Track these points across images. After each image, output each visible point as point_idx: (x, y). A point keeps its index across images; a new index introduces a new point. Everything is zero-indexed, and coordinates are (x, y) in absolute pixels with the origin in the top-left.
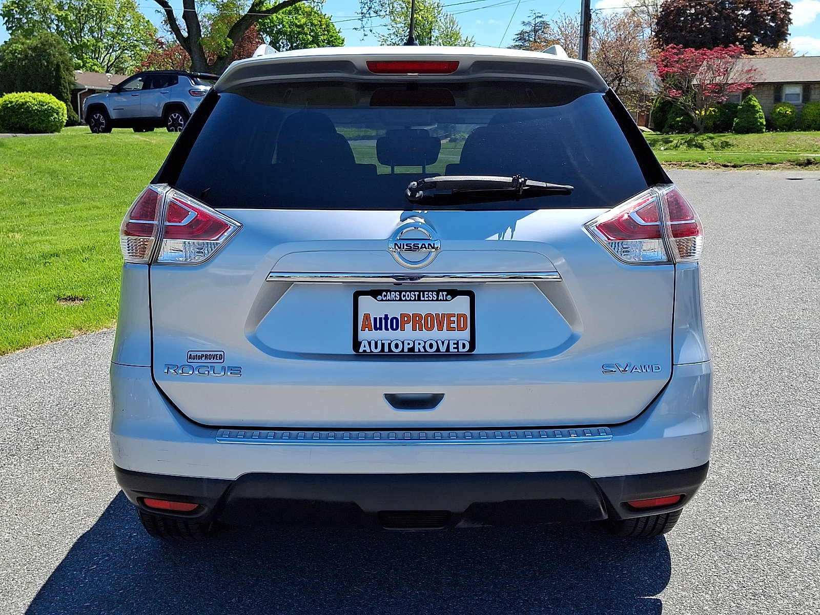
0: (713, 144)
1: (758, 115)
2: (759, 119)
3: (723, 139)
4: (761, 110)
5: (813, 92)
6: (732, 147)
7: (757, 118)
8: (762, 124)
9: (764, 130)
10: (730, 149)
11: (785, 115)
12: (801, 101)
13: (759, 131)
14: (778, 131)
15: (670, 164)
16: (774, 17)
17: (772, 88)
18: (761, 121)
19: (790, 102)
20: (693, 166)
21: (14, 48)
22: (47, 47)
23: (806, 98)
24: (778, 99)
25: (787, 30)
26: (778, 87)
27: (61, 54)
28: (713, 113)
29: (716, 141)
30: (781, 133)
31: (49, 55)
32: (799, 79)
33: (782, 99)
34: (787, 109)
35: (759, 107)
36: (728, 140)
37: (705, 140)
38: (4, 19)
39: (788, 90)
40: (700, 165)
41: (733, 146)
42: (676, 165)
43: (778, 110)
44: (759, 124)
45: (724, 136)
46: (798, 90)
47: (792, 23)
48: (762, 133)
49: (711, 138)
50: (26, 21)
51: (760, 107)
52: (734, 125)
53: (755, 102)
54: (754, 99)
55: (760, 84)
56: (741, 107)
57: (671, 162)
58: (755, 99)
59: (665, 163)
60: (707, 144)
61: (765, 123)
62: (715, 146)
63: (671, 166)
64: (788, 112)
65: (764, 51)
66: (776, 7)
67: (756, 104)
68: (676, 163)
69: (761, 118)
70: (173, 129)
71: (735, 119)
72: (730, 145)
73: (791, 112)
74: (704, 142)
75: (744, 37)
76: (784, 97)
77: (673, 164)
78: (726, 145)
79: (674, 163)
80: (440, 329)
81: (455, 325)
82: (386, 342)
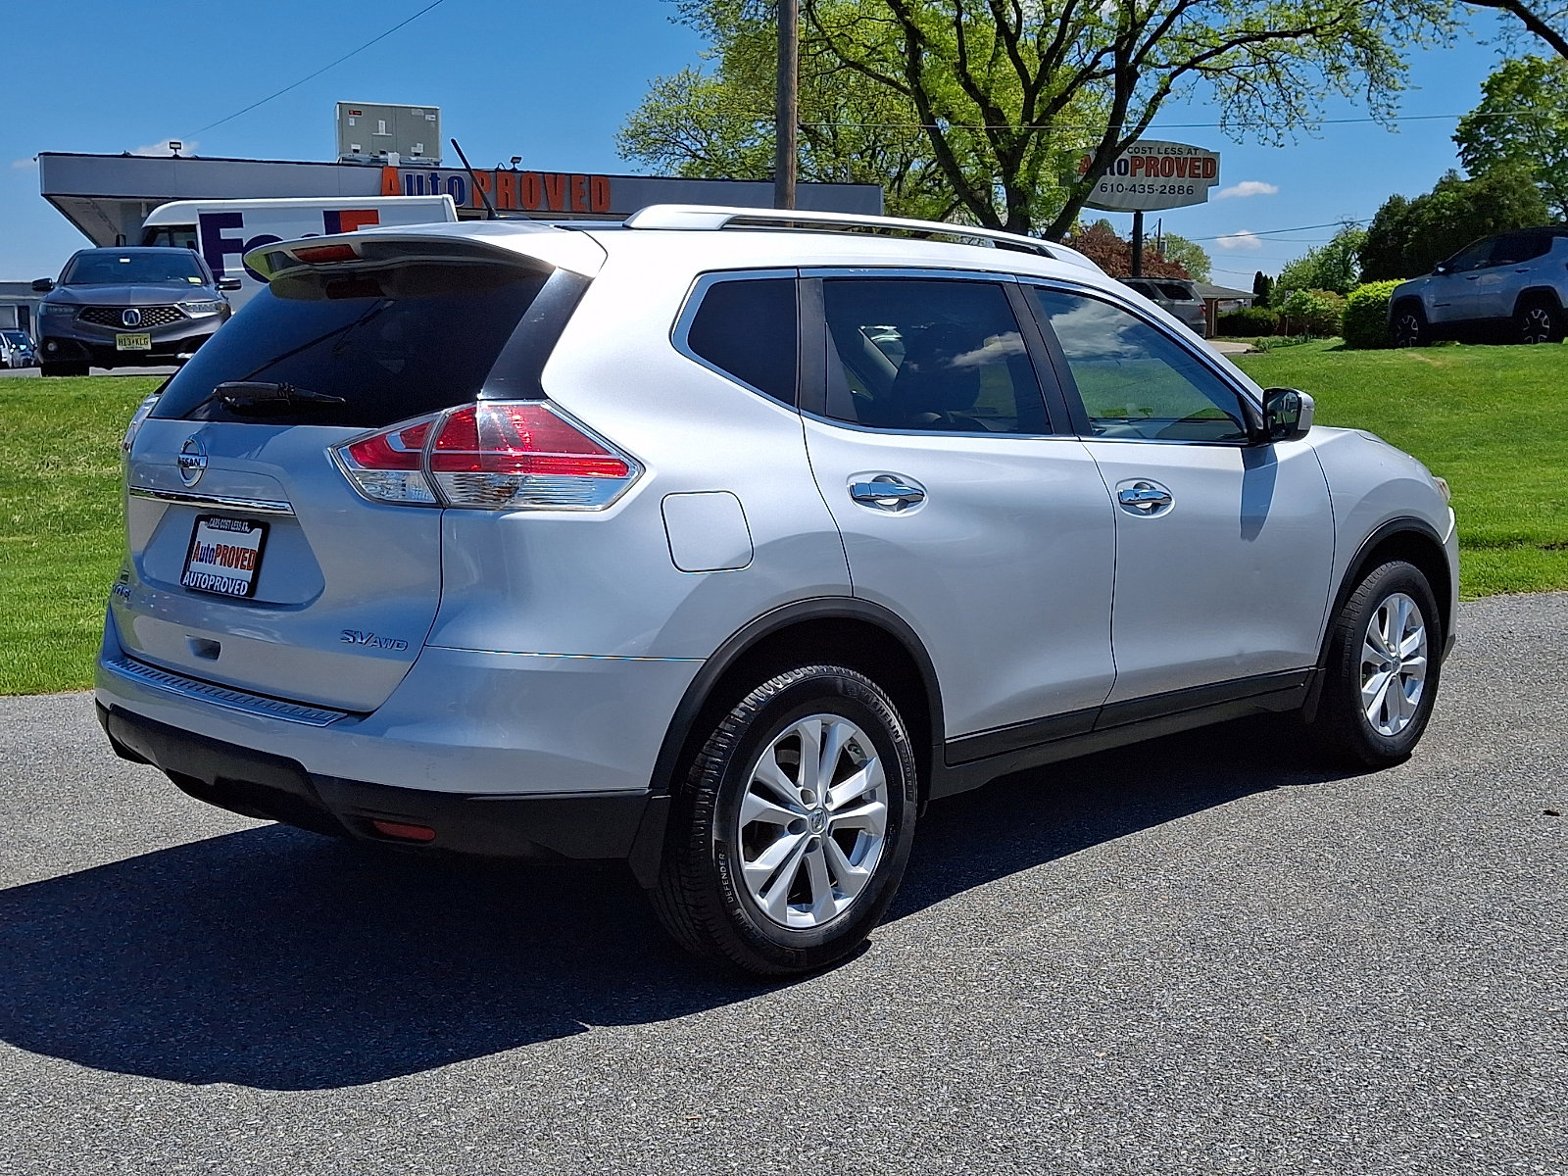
21: (1441, 199)
22: (1498, 193)
27: (1525, 204)
31: (1502, 207)
38: (1460, 145)
50: (1501, 145)
70: (1530, 339)
80: (236, 567)
81: (246, 563)
82: (200, 576)
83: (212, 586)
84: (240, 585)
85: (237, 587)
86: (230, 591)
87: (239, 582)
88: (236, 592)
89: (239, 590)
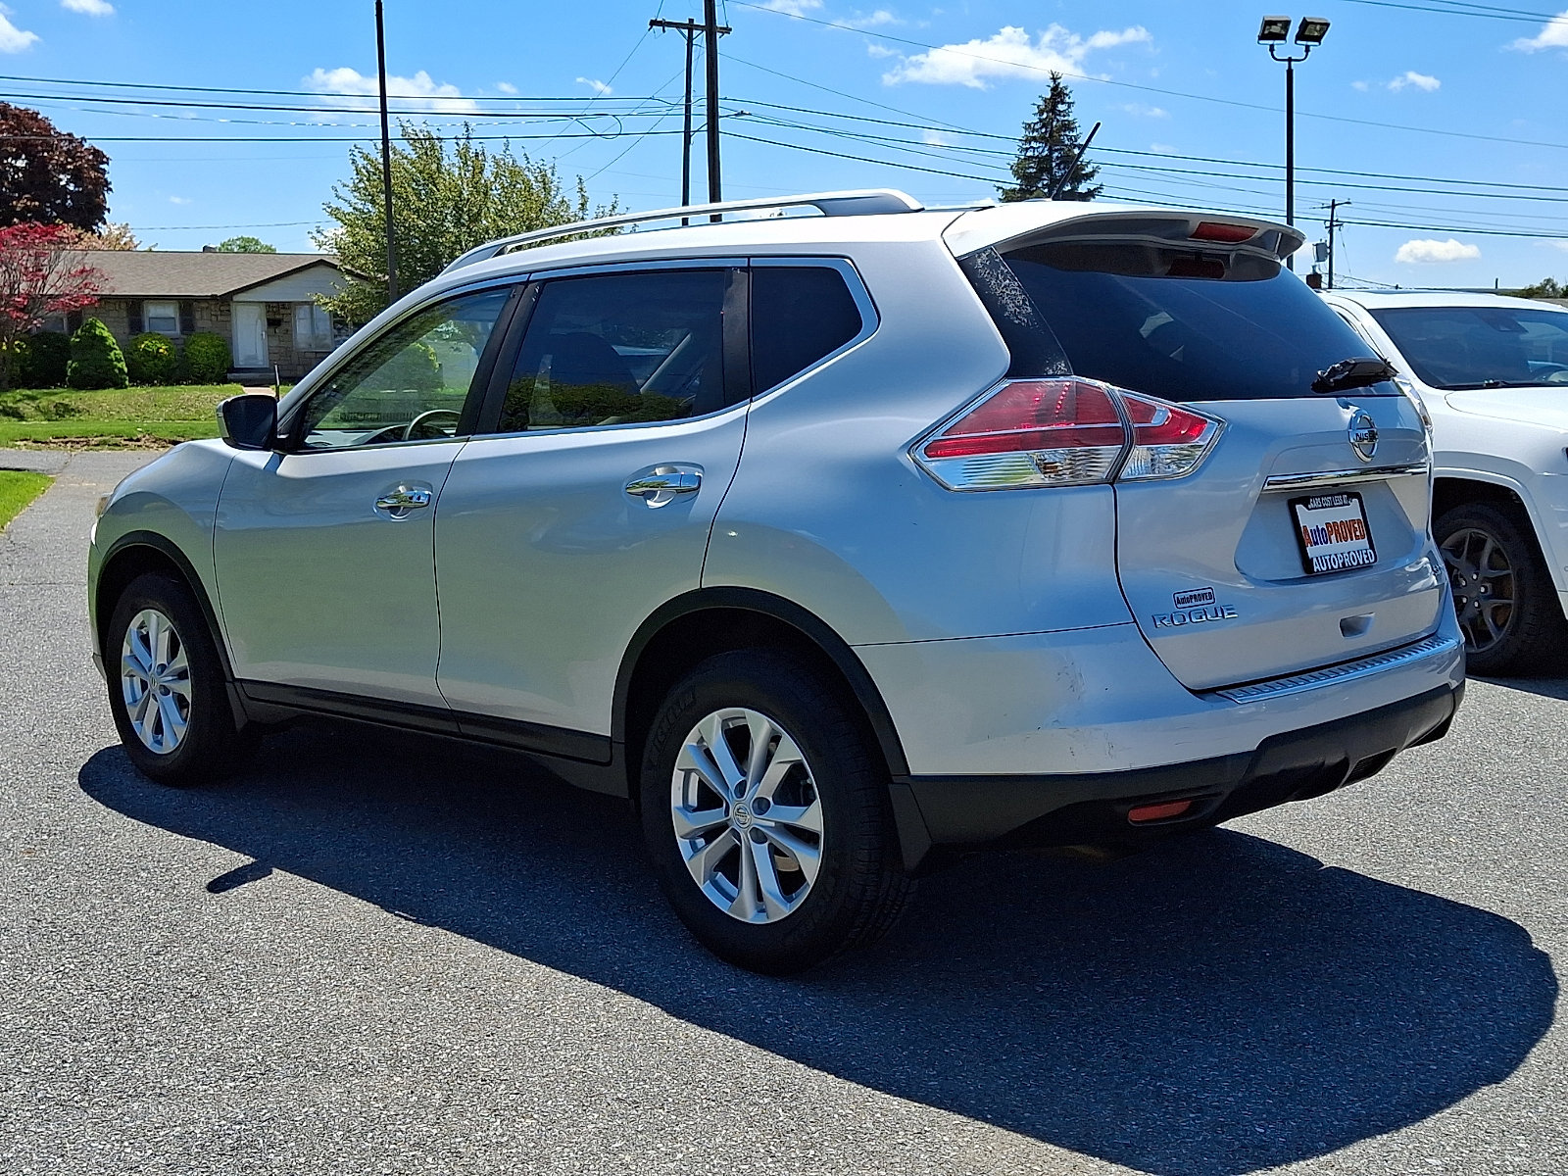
0: (37, 408)
1: (112, 354)
2: (115, 363)
3: (56, 399)
4: (115, 346)
5: (198, 315)
6: (77, 415)
7: (112, 360)
8: (121, 370)
9: (127, 383)
10: (75, 419)
11: (157, 356)
12: (178, 331)
13: (118, 385)
14: (155, 385)
15: (67, 443)
16: (77, 176)
17: (123, 306)
18: (119, 365)
19: (162, 333)
20: (116, 445)
23: (188, 326)
24: (136, 326)
25: (104, 201)
26: (134, 305)
28: (18, 351)
29: (44, 403)
30: (161, 388)
32: (170, 291)
33: (144, 326)
34: (159, 345)
35: (111, 340)
36: (66, 401)
37: (20, 400)
39: (152, 311)
40: (127, 442)
41: (79, 412)
42: (78, 443)
43: (143, 346)
44: (117, 371)
45: (56, 394)
46: (170, 311)
47: (111, 190)
48: (122, 388)
49: (33, 398)
51: (114, 341)
52: (69, 374)
53: (102, 330)
54: (100, 324)
55: (103, 298)
56: (78, 340)
57: (65, 437)
58: (103, 326)
59: (56, 441)
60: (26, 408)
61: (126, 370)
62: (45, 414)
63: (69, 445)
64: (161, 351)
65: (79, 236)
66: (81, 158)
67: (106, 334)
68: (78, 440)
69: (119, 360)
71: (70, 362)
72: (73, 410)
73: (166, 349)
74: (19, 404)
75: (26, 208)
76: (146, 324)
77: (73, 442)
78: (64, 411)
79: (73, 439)
80: (1352, 539)
81: (1358, 533)
82: (1327, 558)
83: (1343, 564)
84: (1366, 554)
85: (1365, 556)
86: (1361, 562)
87: (1364, 552)
88: (1367, 562)
89: (1368, 559)
